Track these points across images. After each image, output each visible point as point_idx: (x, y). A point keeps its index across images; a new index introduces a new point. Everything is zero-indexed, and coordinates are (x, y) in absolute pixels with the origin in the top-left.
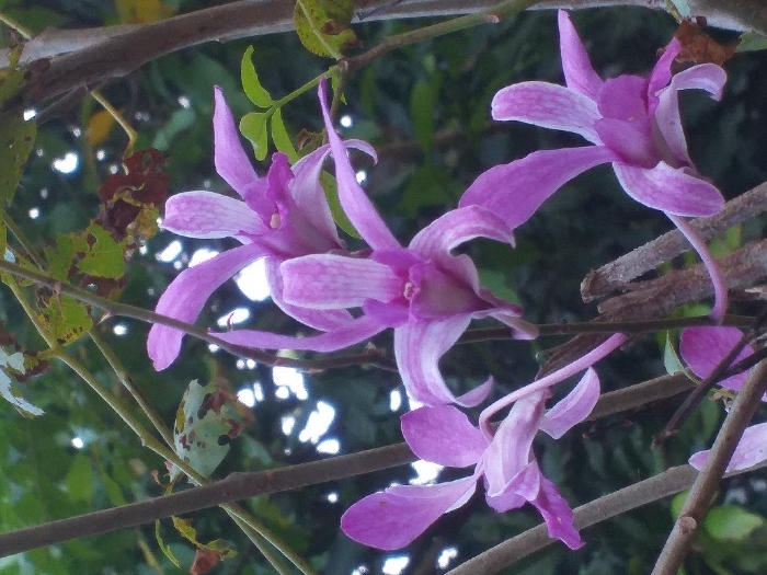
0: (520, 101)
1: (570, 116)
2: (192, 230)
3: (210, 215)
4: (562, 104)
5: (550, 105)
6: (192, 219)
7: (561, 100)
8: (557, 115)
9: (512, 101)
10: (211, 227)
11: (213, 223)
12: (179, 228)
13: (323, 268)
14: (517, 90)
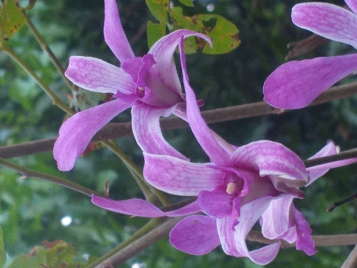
0: (312, 15)
1: (346, 30)
2: (86, 84)
3: (99, 75)
4: (341, 22)
5: (332, 21)
6: (86, 76)
7: (340, 18)
8: (337, 29)
9: (307, 14)
10: (98, 83)
11: (99, 81)
12: (77, 81)
13: (173, 166)
14: (310, 7)
